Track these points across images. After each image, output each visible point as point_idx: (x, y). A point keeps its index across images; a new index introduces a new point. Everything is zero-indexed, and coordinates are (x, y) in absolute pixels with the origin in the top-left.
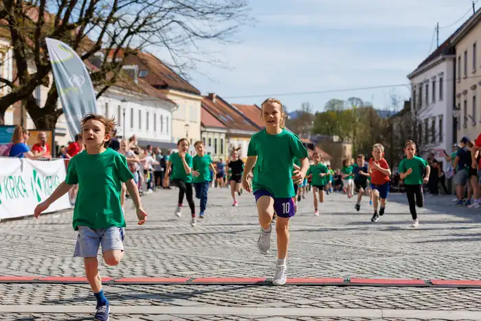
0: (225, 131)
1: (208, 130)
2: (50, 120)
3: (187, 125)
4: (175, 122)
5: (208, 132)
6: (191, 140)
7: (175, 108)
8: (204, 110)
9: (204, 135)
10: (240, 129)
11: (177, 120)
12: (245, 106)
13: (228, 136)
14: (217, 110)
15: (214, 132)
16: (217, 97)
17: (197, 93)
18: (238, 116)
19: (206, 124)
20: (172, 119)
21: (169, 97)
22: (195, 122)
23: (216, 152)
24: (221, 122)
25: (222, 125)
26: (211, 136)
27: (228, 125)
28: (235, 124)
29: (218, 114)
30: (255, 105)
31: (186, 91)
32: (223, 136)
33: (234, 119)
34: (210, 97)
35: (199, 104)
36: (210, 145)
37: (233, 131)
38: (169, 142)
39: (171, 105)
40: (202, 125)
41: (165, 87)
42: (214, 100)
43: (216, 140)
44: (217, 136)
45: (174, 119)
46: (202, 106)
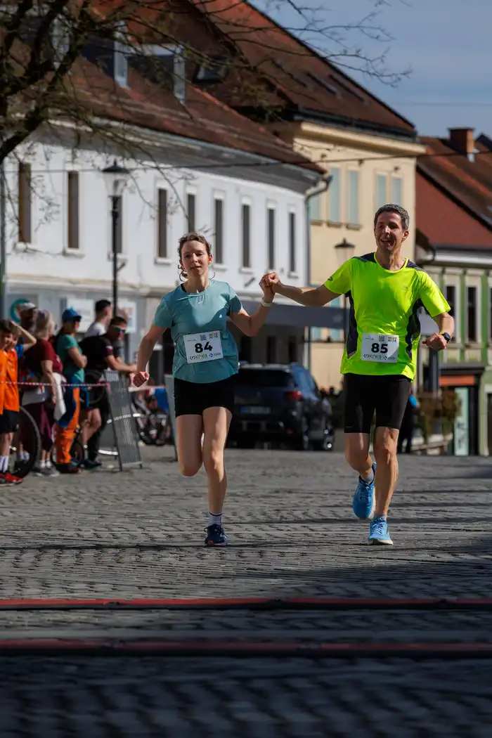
1: (440, 257)
3: (344, 245)
4: (319, 231)
5: (443, 265)
7: (322, 185)
11: (329, 225)
14: (483, 188)
15: (466, 267)
16: (484, 141)
17: (403, 129)
20: (311, 223)
21: (302, 146)
23: (472, 336)
26: (452, 279)
34: (456, 140)
35: (408, 168)
40: (422, 241)
41: (290, 114)
42: (472, 149)
45: (318, 223)
46: (419, 170)
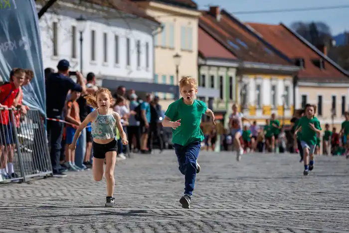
0: (235, 65)
1: (209, 63)
3: (177, 56)
5: (210, 66)
7: (159, 29)
8: (203, 33)
9: (204, 71)
10: (259, 61)
11: (162, 47)
13: (241, 72)
14: (224, 32)
15: (219, 67)
18: (254, 40)
19: (206, 54)
20: (155, 47)
21: (149, 13)
22: (190, 51)
23: (221, 97)
24: (229, 50)
25: (231, 56)
26: (213, 72)
27: (240, 56)
28: (251, 53)
29: (224, 38)
30: (282, 25)
32: (232, 73)
35: (194, 23)
36: (212, 86)
38: (150, 82)
39: (152, 25)
40: (200, 55)
42: (219, 17)
43: (221, 78)
44: (222, 72)
45: (157, 47)
46: (200, 26)
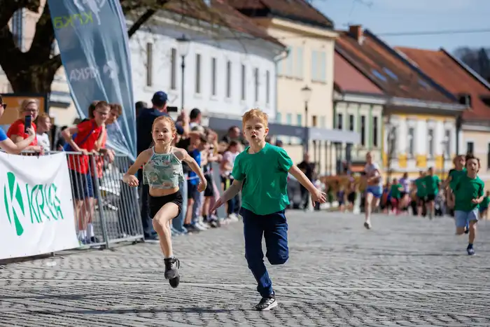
0: (382, 101)
1: (347, 98)
2: (40, 77)
3: (306, 89)
4: (282, 82)
5: (349, 103)
6: (314, 118)
7: (284, 54)
8: (340, 59)
9: (341, 109)
10: (413, 97)
11: (287, 77)
12: (422, 52)
13: (388, 111)
14: (367, 59)
15: (360, 104)
16: (367, 33)
17: (326, 24)
18: (408, 70)
19: (343, 88)
20: (278, 76)
21: (272, 32)
22: (323, 83)
23: (363, 142)
24: (374, 82)
25: (377, 91)
26: (353, 110)
27: (387, 90)
28: (402, 86)
29: (367, 66)
30: (442, 50)
31: (305, 21)
32: (377, 112)
33: (399, 76)
34: (353, 32)
35: (330, 47)
36: (352, 128)
37: (398, 102)
38: (272, 121)
39: (275, 48)
40: (336, 88)
41: (264, 12)
42: (361, 39)
43: (363, 118)
44: (365, 111)
45: (281, 76)
46: (336, 51)
